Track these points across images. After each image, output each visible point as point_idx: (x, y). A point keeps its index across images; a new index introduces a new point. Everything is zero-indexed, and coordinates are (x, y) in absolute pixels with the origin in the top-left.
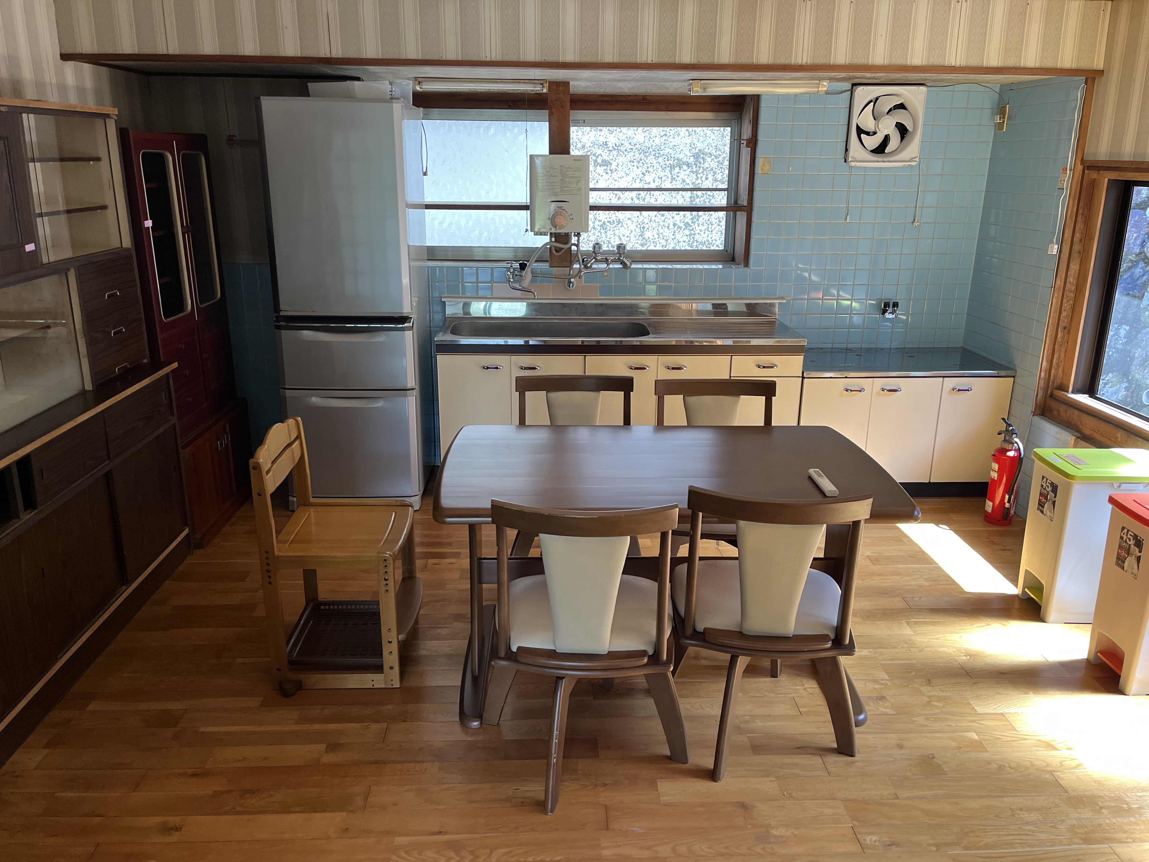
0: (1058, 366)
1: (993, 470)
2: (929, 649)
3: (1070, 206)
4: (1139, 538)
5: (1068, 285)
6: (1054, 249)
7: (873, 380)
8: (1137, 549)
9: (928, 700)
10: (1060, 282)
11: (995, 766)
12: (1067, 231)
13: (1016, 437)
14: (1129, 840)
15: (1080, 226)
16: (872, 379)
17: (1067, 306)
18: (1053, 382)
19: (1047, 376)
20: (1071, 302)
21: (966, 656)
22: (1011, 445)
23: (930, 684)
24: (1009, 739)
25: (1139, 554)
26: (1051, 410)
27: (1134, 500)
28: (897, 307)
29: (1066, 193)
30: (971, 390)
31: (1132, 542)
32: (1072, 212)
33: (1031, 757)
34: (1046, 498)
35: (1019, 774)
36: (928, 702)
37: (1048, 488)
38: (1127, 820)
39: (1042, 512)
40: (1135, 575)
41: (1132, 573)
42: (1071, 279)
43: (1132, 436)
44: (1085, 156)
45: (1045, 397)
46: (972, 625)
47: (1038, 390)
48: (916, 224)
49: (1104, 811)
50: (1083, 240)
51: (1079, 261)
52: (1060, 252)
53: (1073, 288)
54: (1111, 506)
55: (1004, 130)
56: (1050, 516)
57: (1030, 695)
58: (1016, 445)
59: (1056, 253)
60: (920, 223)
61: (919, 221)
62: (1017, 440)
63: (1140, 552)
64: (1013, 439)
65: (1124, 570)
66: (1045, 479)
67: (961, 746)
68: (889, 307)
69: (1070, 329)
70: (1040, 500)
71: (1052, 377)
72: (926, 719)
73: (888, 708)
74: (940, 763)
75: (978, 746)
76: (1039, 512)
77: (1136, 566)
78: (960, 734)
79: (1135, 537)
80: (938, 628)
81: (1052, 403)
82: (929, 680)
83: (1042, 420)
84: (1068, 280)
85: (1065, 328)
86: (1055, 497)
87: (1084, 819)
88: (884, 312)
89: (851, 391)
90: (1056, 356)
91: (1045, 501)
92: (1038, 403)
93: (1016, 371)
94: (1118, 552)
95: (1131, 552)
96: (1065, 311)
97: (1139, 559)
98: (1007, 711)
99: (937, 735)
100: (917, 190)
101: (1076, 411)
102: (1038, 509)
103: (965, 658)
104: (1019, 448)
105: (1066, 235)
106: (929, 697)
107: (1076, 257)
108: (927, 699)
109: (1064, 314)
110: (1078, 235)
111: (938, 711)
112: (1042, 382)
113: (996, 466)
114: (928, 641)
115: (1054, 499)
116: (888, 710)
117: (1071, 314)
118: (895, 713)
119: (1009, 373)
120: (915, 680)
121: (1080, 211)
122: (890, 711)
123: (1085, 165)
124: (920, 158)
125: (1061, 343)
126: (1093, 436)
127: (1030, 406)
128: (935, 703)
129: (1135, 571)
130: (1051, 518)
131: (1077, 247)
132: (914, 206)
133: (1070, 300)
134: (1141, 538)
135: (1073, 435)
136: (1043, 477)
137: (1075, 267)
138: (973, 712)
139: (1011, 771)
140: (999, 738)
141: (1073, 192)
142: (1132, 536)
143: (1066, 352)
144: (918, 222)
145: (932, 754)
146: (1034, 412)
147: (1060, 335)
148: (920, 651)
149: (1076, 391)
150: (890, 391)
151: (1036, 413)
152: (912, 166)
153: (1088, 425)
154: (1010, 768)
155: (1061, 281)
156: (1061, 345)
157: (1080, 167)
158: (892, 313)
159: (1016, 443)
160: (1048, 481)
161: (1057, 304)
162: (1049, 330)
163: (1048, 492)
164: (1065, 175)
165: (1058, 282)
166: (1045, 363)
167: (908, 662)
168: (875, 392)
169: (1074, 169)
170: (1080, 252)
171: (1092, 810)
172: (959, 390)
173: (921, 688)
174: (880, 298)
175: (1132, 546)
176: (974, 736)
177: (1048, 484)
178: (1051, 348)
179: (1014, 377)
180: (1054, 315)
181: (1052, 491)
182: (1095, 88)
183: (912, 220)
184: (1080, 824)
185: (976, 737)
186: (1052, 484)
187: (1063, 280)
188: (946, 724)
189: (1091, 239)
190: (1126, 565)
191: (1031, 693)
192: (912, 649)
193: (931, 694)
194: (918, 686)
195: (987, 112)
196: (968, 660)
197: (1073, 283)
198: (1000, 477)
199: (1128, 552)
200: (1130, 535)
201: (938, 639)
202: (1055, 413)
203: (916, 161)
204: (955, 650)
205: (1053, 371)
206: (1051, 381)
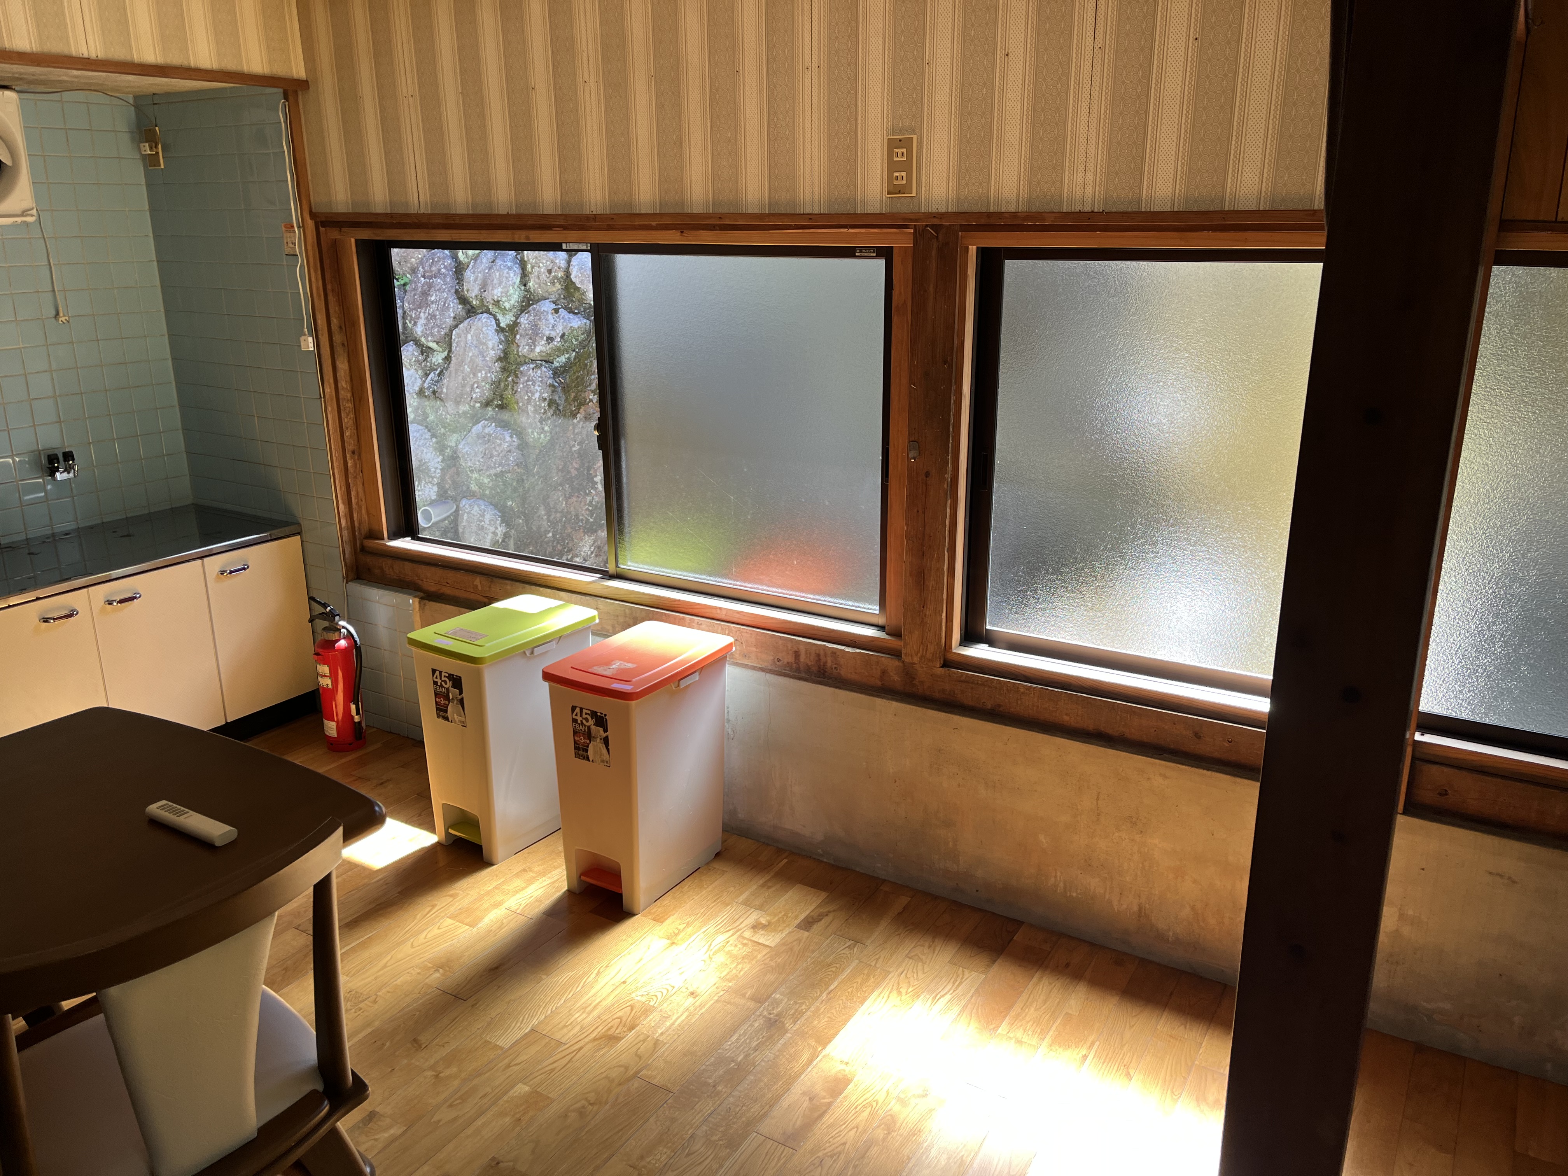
0: (360, 507)
1: (322, 676)
2: (384, 991)
3: (313, 279)
4: (599, 714)
5: (342, 393)
6: (309, 344)
7: (88, 591)
8: (601, 729)
9: (434, 1073)
10: (329, 390)
11: (573, 1115)
12: (318, 316)
13: (341, 619)
14: (766, 1108)
15: (334, 308)
16: (85, 590)
17: (348, 421)
18: (360, 529)
19: (349, 523)
20: (352, 415)
21: (437, 970)
22: (337, 634)
23: (420, 1046)
24: (564, 1061)
25: (605, 735)
26: (369, 569)
27: (572, 667)
28: (73, 460)
29: (301, 260)
30: (248, 567)
31: (591, 722)
32: (318, 288)
33: (603, 1070)
34: (447, 698)
35: (607, 1107)
36: (437, 1076)
37: (446, 684)
38: (747, 1082)
39: (446, 719)
40: (607, 762)
41: (603, 761)
42: (343, 384)
43: (495, 580)
44: (313, 205)
45: (355, 552)
46: (415, 918)
47: (343, 547)
48: (63, 319)
49: (719, 1088)
50: (343, 328)
51: (346, 355)
52: (318, 345)
53: (349, 395)
54: (546, 685)
55: (162, 167)
56: (461, 721)
57: (543, 982)
58: (343, 630)
59: (313, 349)
60: (69, 317)
61: (66, 314)
62: (342, 623)
63: (606, 731)
64: (337, 624)
65: (589, 760)
66: (437, 673)
67: (518, 1116)
68: (58, 462)
69: (361, 451)
70: (437, 703)
71: (356, 524)
72: (451, 1106)
73: (390, 1127)
74: (511, 1164)
75: (536, 1100)
76: (441, 720)
77: (605, 751)
78: (505, 1098)
79: (594, 714)
80: (375, 949)
81: (369, 560)
82: (415, 1040)
83: (363, 586)
84: (339, 385)
85: (353, 452)
86: (461, 693)
87: (710, 1115)
88: (52, 472)
89: (54, 619)
90: (353, 493)
91: (447, 702)
92: (348, 562)
93: (299, 524)
94: (574, 740)
95: (593, 735)
96: (347, 428)
97: (606, 741)
98: (535, 1022)
99: (479, 1122)
100: (46, 263)
101: (407, 563)
102: (438, 716)
103: (437, 975)
104: (348, 631)
105: (319, 322)
106: (432, 1068)
107: (340, 351)
108: (429, 1073)
109: (347, 434)
110: (335, 321)
111: (456, 1083)
112: (345, 533)
113: (325, 669)
114: (376, 979)
115: (460, 697)
116: (392, 1131)
117: (355, 432)
118: (405, 1128)
119: (292, 529)
120: (397, 1053)
121: (329, 287)
122: (395, 1131)
123: (319, 220)
124: (37, 210)
125: (355, 475)
126: (441, 591)
127: (339, 570)
128: (448, 1072)
129: (606, 756)
130: (463, 722)
131: (338, 338)
132: (50, 289)
133: (349, 412)
134: (602, 714)
135: (415, 597)
136: (434, 671)
137: (343, 366)
138: (500, 1052)
139: (595, 1108)
140: (553, 1070)
141: (311, 260)
142: (589, 714)
143: (363, 485)
144: (64, 316)
145: (493, 1158)
146: (347, 576)
147: (350, 463)
148: (375, 1002)
149: (394, 536)
150: (122, 601)
151: (349, 579)
152: (27, 224)
153: (430, 579)
154: (591, 1104)
155: (330, 388)
156: (355, 477)
157: (310, 224)
158: (68, 470)
159: (344, 627)
160: (443, 674)
161: (334, 420)
162: (334, 458)
163: (448, 689)
164: (292, 234)
165: (327, 390)
166: (341, 507)
167: (369, 1030)
168: (96, 611)
169: (303, 226)
170: (343, 345)
171: (708, 1096)
172: (231, 572)
173: (413, 1061)
174: (36, 449)
175: (593, 727)
176: (522, 1089)
177: (443, 679)
178: (343, 483)
179: (299, 534)
180: (335, 437)
181: (454, 686)
182: (301, 106)
183: (53, 313)
184: (711, 1125)
185: (527, 1089)
186: (451, 677)
187: (333, 386)
188: (479, 1097)
189: (354, 324)
190: (590, 753)
191: (544, 977)
192: (362, 1005)
193: (432, 1061)
194: (405, 1061)
195: (125, 138)
196: (443, 975)
197: (347, 388)
198: (335, 682)
199: (589, 736)
200: (586, 714)
201: (385, 966)
202: (377, 571)
203: (33, 216)
204: (419, 971)
205: (355, 516)
206: (356, 529)
